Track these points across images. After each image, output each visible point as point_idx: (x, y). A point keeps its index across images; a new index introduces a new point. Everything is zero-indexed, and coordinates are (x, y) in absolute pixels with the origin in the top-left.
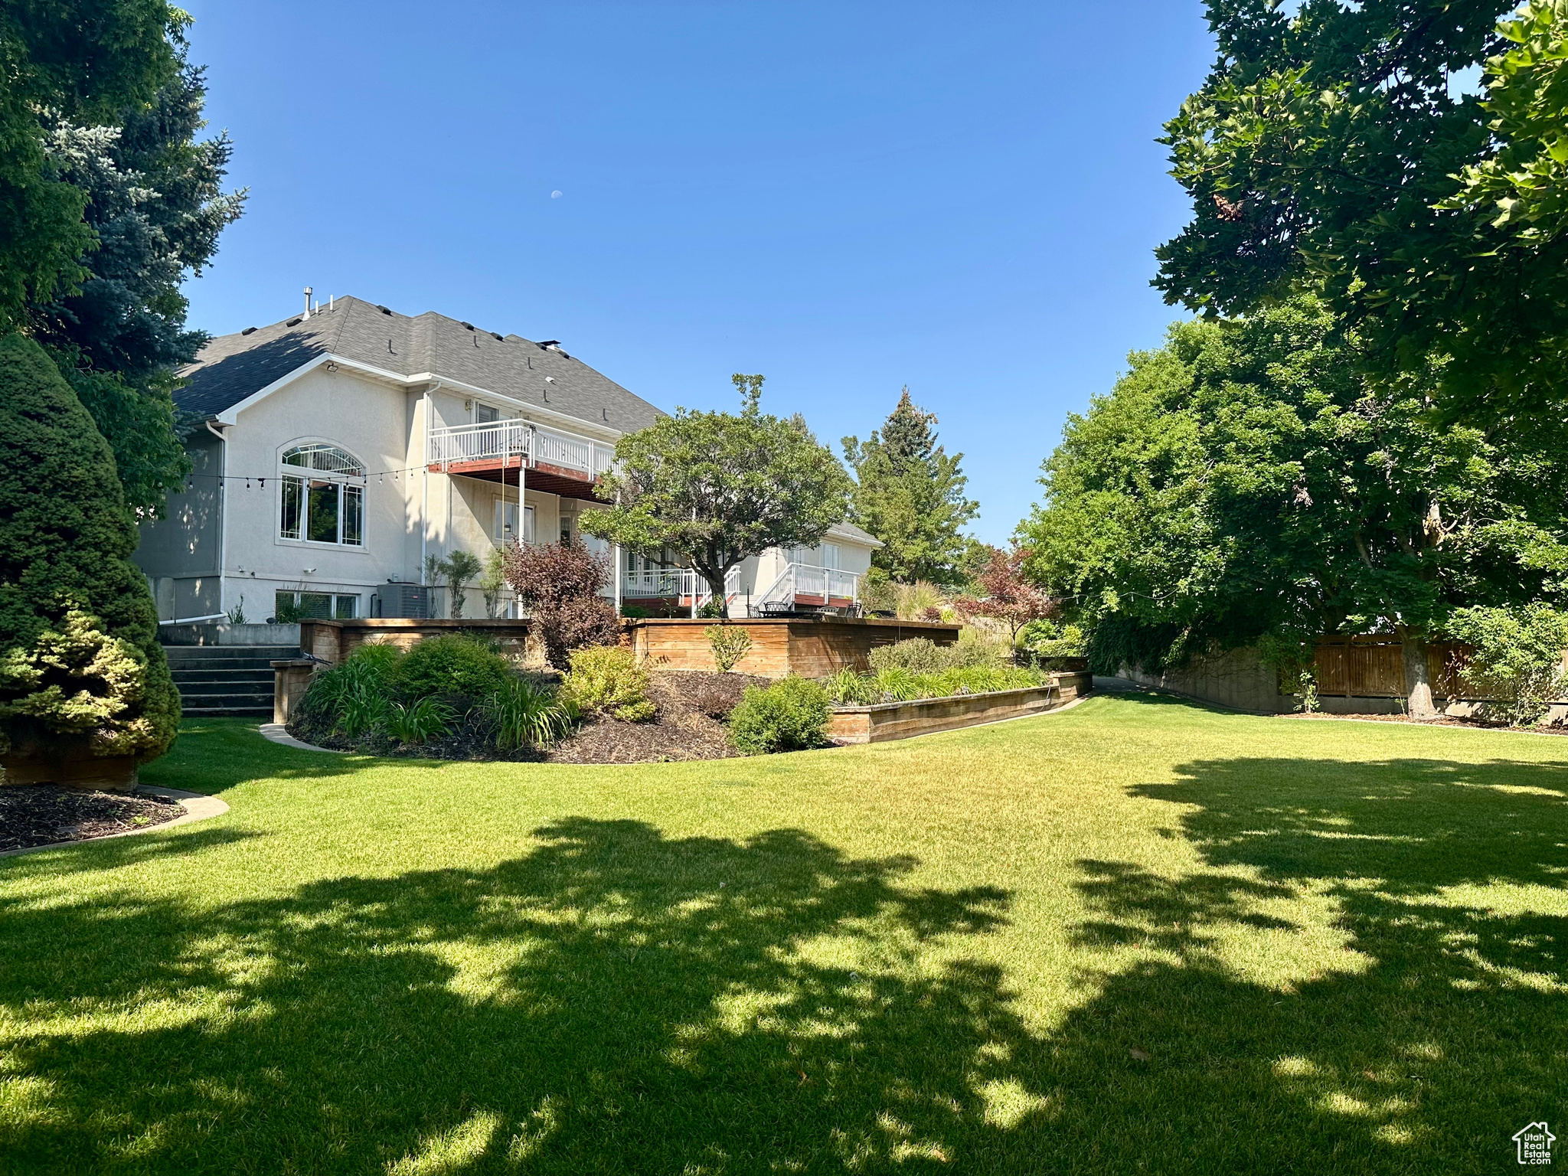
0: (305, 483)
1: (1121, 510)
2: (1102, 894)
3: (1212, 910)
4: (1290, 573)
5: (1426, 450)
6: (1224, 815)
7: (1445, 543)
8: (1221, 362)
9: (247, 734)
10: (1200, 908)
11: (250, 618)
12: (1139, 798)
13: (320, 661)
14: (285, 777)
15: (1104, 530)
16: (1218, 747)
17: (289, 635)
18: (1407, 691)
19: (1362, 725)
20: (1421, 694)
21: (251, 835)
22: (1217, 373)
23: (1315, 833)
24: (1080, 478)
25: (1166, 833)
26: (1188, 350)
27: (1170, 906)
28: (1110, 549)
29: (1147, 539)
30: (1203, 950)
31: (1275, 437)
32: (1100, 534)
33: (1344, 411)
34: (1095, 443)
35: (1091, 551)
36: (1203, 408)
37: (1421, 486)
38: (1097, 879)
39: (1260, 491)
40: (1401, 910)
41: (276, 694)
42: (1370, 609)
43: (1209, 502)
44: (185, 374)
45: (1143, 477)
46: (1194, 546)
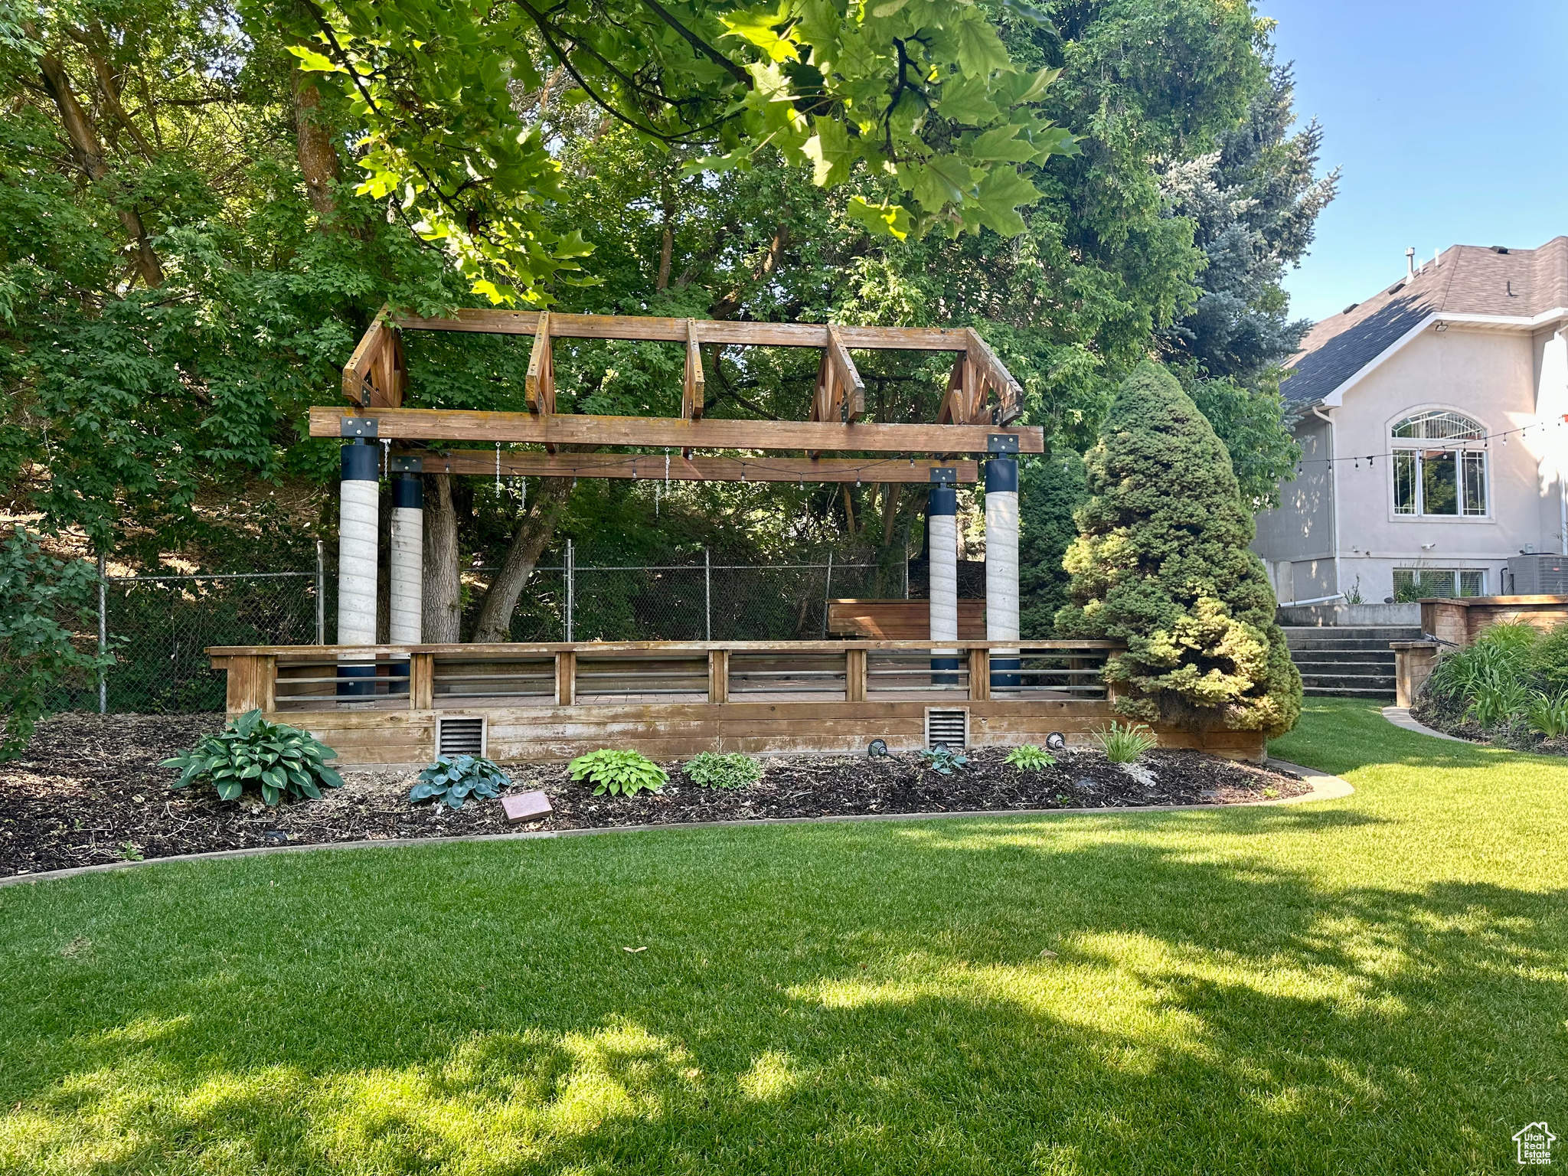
0: (1418, 455)
9: (1369, 716)
11: (1367, 598)
13: (1445, 643)
14: (1411, 764)
17: (1409, 616)
21: (1376, 821)
41: (1397, 676)
44: (1291, 365)
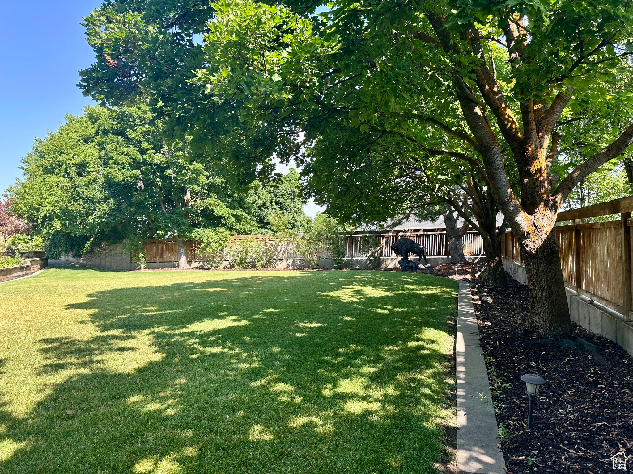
1: (62, 184)
2: (52, 351)
3: (103, 349)
4: (135, 214)
5: (185, 171)
6: (108, 312)
7: (192, 206)
8: (108, 126)
10: (98, 349)
12: (70, 310)
15: (54, 193)
16: (106, 285)
18: (178, 259)
19: (162, 273)
20: (183, 259)
22: (106, 130)
23: (144, 314)
24: (41, 168)
25: (82, 322)
26: (94, 119)
27: (84, 351)
28: (57, 202)
29: (74, 198)
30: (98, 365)
31: (130, 160)
32: (52, 195)
33: (157, 153)
34: (49, 153)
35: (47, 202)
36: (100, 144)
37: (184, 184)
38: (50, 346)
39: (124, 181)
40: (174, 335)
42: (166, 228)
43: (103, 184)
45: (73, 171)
46: (96, 202)
